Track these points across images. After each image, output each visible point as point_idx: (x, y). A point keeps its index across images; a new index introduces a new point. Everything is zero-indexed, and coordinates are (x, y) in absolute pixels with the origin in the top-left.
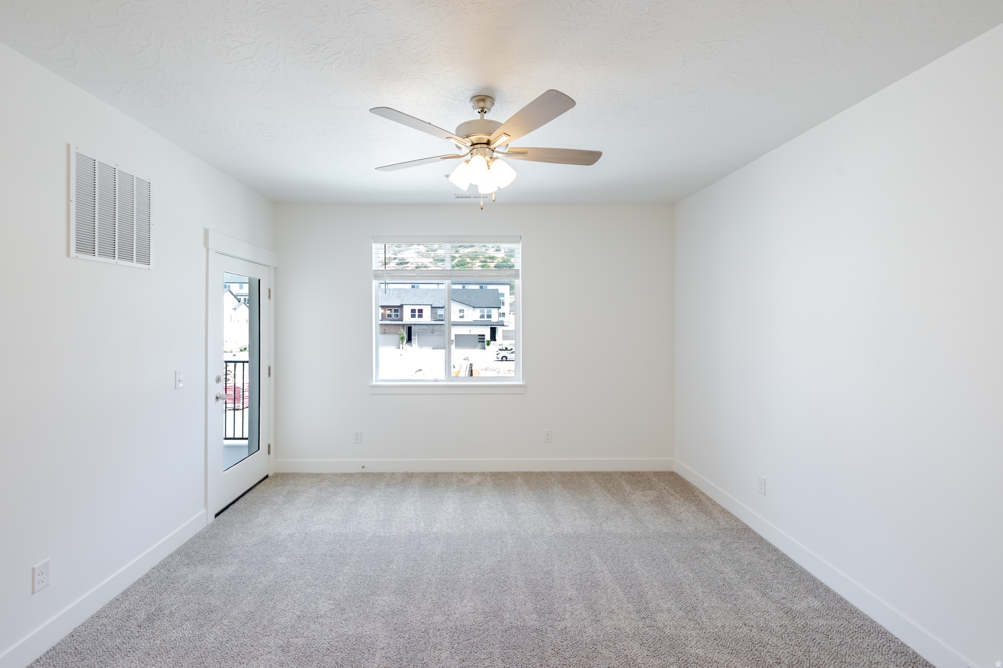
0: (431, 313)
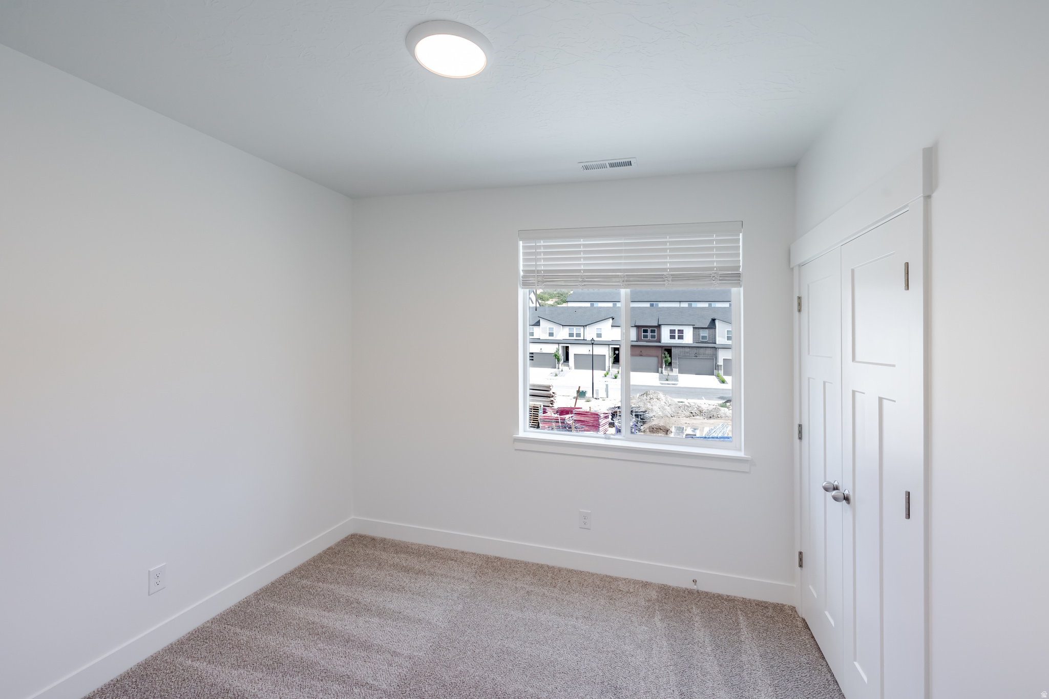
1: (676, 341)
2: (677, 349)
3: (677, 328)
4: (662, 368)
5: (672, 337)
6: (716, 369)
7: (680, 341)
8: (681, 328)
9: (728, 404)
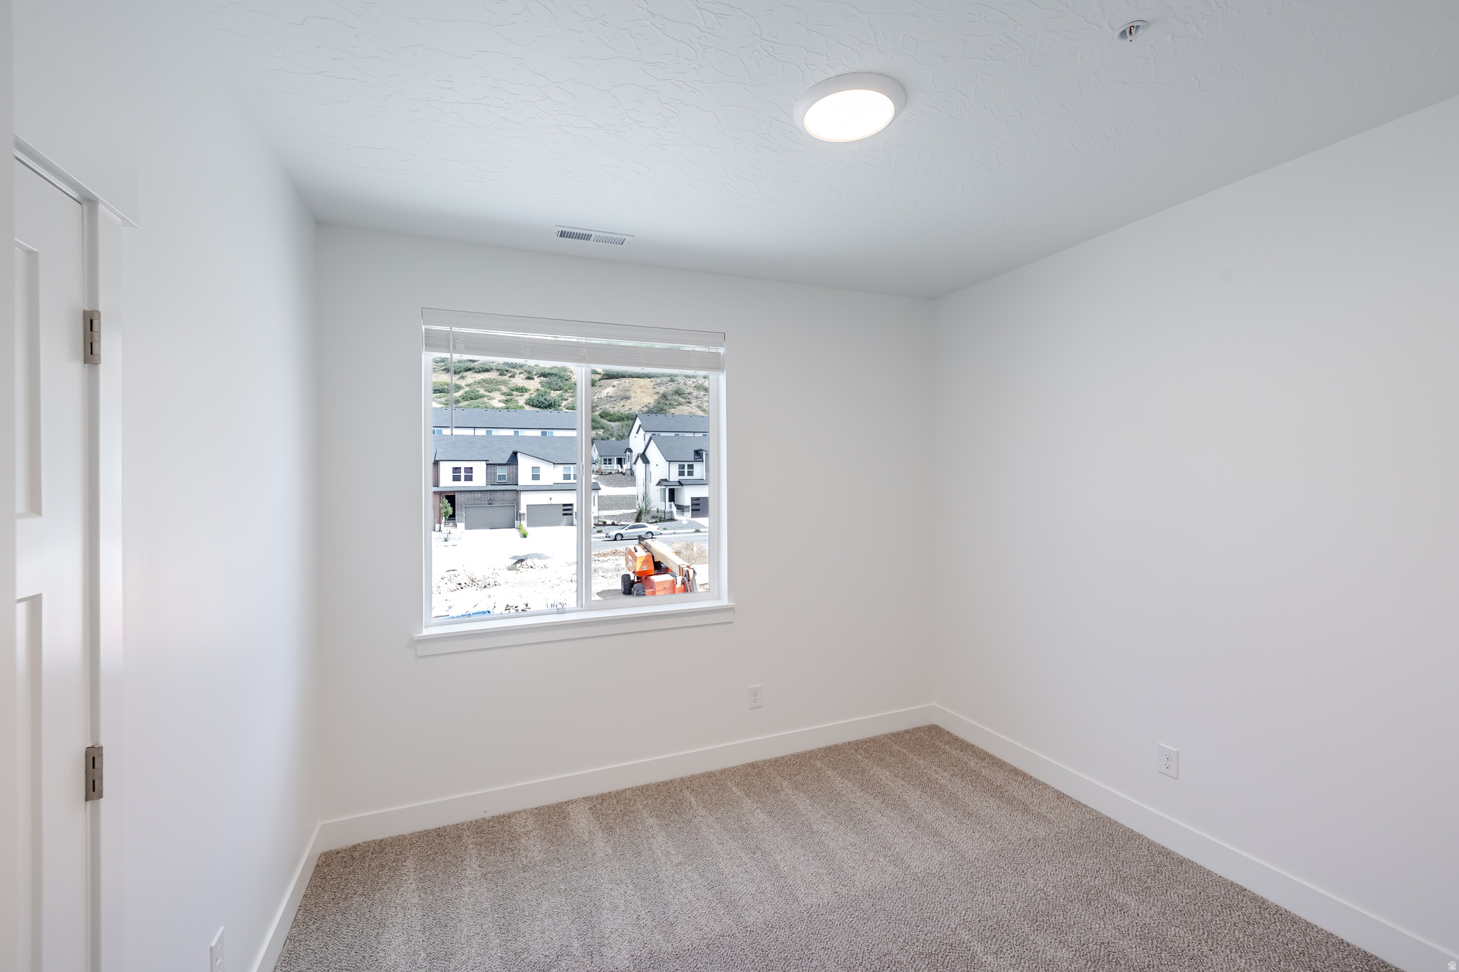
0: (487, 473)
1: (462, 484)
2: (463, 495)
3: (463, 465)
4: (440, 524)
5: (456, 478)
6: (517, 520)
7: (468, 484)
8: (468, 464)
9: (518, 565)
